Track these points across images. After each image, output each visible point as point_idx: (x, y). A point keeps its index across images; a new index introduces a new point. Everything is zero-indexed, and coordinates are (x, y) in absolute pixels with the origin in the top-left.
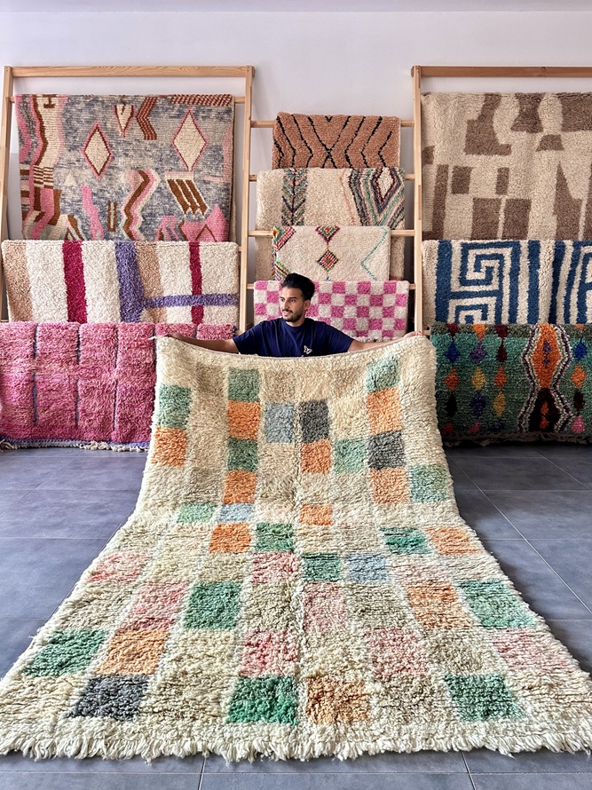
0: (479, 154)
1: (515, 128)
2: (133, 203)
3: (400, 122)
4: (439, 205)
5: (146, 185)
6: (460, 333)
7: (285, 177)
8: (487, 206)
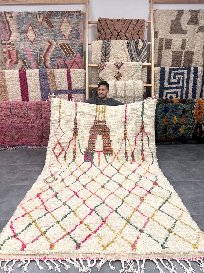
0: (175, 34)
1: (189, 24)
2: (46, 54)
3: (145, 21)
4: (160, 54)
5: (51, 47)
6: (169, 103)
7: (102, 43)
8: (177, 54)
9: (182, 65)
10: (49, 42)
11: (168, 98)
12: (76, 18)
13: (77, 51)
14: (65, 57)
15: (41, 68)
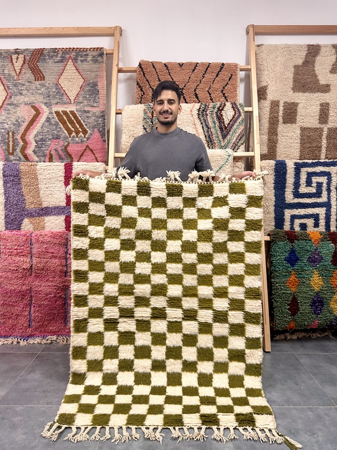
0: (304, 92)
1: (333, 71)
2: (27, 131)
3: (239, 67)
4: (273, 132)
5: (37, 117)
6: (298, 240)
7: (144, 110)
8: (311, 134)
9: (323, 156)
10: (34, 107)
11: (297, 228)
12: (93, 60)
13: (94, 127)
14: (67, 138)
15: (15, 160)
